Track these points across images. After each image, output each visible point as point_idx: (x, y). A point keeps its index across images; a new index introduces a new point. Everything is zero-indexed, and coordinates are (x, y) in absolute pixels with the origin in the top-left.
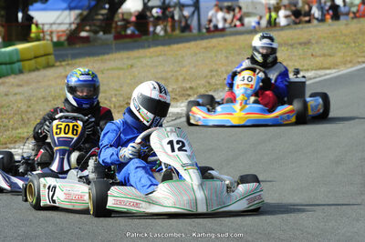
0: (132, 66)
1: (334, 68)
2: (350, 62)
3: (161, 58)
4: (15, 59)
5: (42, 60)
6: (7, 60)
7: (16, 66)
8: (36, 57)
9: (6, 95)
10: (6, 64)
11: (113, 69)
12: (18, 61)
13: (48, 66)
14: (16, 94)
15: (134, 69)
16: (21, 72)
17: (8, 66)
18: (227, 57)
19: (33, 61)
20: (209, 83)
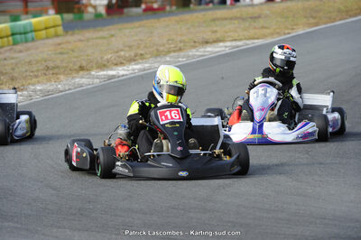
0: (112, 36)
2: (278, 33)
4: (29, 30)
5: (52, 30)
6: (22, 31)
7: (29, 35)
8: (46, 28)
9: (5, 59)
10: (20, 34)
11: (97, 38)
12: (32, 31)
13: (57, 35)
14: (13, 58)
15: (113, 39)
16: (33, 40)
17: (23, 36)
19: (44, 32)
20: (158, 50)
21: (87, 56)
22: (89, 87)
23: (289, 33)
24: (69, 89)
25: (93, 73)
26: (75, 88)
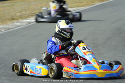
0: (13, 5)
1: (83, 7)
2: (88, 5)
3: (23, 3)
15: (14, 6)
18: (46, 2)
21: (8, 14)
22: (23, 26)
23: (93, 5)
24: (15, 28)
25: (20, 21)
26: (17, 27)
